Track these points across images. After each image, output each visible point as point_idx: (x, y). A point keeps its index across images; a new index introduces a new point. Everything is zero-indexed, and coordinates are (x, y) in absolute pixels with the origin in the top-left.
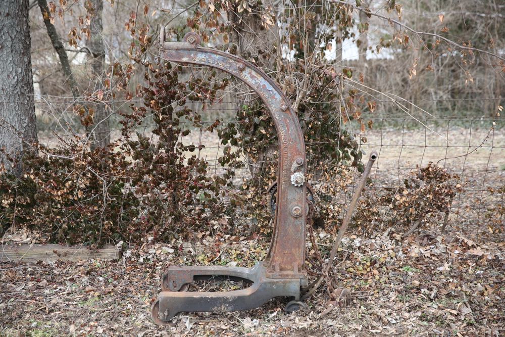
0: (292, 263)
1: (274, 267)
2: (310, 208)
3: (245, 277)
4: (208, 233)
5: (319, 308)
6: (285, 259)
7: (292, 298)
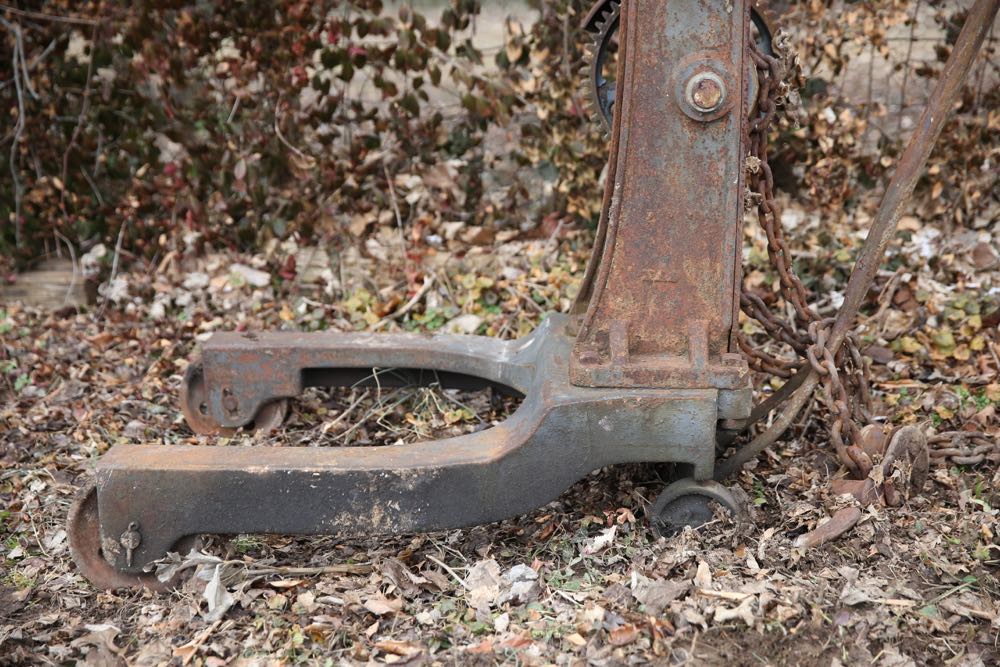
0: (681, 320)
1: (604, 337)
2: (761, 86)
3: (496, 375)
4: (386, 216)
5: (799, 511)
6: (652, 307)
7: (684, 470)
